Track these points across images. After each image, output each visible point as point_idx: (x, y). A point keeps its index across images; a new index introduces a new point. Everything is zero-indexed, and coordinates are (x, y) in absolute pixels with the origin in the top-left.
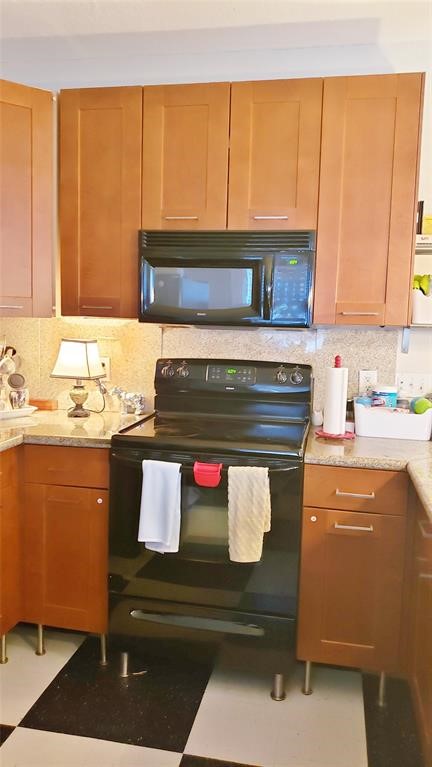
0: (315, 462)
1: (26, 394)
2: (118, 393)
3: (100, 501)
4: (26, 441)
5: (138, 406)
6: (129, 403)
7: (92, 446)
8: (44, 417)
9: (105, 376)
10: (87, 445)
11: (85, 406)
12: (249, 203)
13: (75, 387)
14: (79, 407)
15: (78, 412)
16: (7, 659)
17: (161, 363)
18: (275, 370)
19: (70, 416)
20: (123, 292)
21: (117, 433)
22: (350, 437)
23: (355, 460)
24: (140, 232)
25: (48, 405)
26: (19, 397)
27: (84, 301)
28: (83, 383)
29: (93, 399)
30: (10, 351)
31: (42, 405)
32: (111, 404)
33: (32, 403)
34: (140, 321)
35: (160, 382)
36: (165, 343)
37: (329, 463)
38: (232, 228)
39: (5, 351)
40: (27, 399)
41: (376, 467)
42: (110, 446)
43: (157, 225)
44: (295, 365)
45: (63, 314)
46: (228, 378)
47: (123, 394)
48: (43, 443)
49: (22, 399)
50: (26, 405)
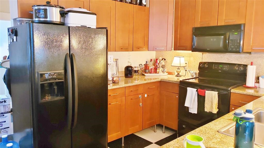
0: (234, 92)
1: (166, 70)
2: (189, 71)
3: (177, 97)
4: (161, 80)
5: (194, 75)
6: (192, 74)
7: (176, 83)
8: (170, 76)
9: (186, 66)
10: (174, 82)
11: (180, 74)
12: (224, 17)
13: (178, 69)
14: (178, 74)
15: (178, 75)
16: (156, 132)
17: (200, 63)
18: (235, 66)
19: (176, 76)
20: (188, 44)
21: (182, 80)
22: (255, 88)
23: (246, 92)
24: (193, 28)
25: (172, 73)
26: (164, 71)
27: (179, 46)
28: (180, 68)
29: (182, 72)
30: (164, 59)
31: (170, 73)
32: (188, 74)
33: (167, 72)
34: (192, 51)
35: (200, 68)
36: (203, 57)
37: (238, 93)
38: (219, 25)
39: (162, 59)
40: (166, 71)
41: (253, 95)
42: (179, 83)
43: (198, 25)
44: (241, 65)
45: (174, 50)
46: (220, 68)
47: (191, 71)
48: (165, 81)
49: (165, 71)
50: (165, 73)
